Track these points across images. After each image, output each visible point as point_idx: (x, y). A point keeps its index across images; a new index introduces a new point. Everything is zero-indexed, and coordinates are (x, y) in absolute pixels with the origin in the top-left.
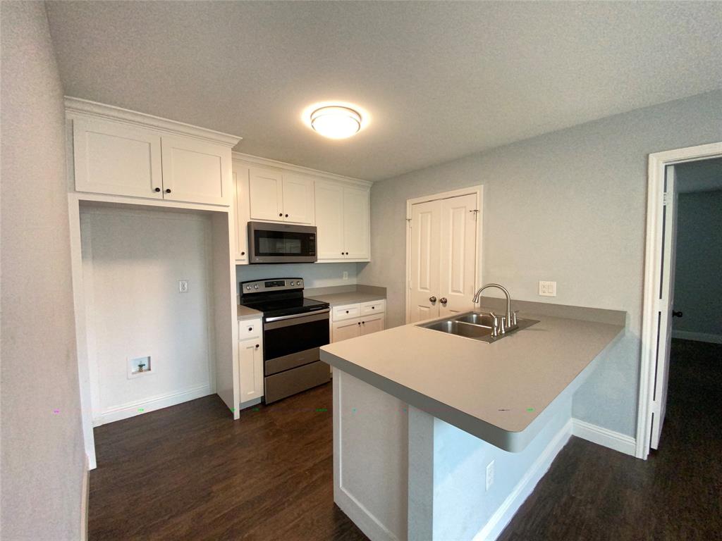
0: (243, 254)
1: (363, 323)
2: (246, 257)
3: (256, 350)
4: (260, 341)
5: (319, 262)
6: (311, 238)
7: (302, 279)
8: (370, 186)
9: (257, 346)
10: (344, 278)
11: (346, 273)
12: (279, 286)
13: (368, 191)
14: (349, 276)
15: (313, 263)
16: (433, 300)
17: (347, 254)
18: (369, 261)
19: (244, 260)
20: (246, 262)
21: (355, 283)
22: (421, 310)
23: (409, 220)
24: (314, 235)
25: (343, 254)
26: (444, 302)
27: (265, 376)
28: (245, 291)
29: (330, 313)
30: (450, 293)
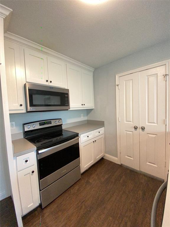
0: (21, 105)
1: (95, 141)
2: (23, 107)
3: (32, 175)
4: (35, 168)
5: (71, 109)
6: (66, 96)
7: (61, 119)
8: (93, 70)
9: (33, 172)
10: (82, 117)
11: (82, 115)
12: (48, 124)
13: (92, 73)
14: (84, 116)
15: (68, 110)
16: (136, 128)
17: (84, 105)
18: (93, 108)
19: (23, 110)
20: (24, 111)
21: (86, 119)
22: (126, 133)
23: (118, 85)
24: (68, 94)
25: (82, 105)
26: (143, 129)
27: (40, 190)
28: (26, 129)
29: (79, 139)
30: (147, 123)
